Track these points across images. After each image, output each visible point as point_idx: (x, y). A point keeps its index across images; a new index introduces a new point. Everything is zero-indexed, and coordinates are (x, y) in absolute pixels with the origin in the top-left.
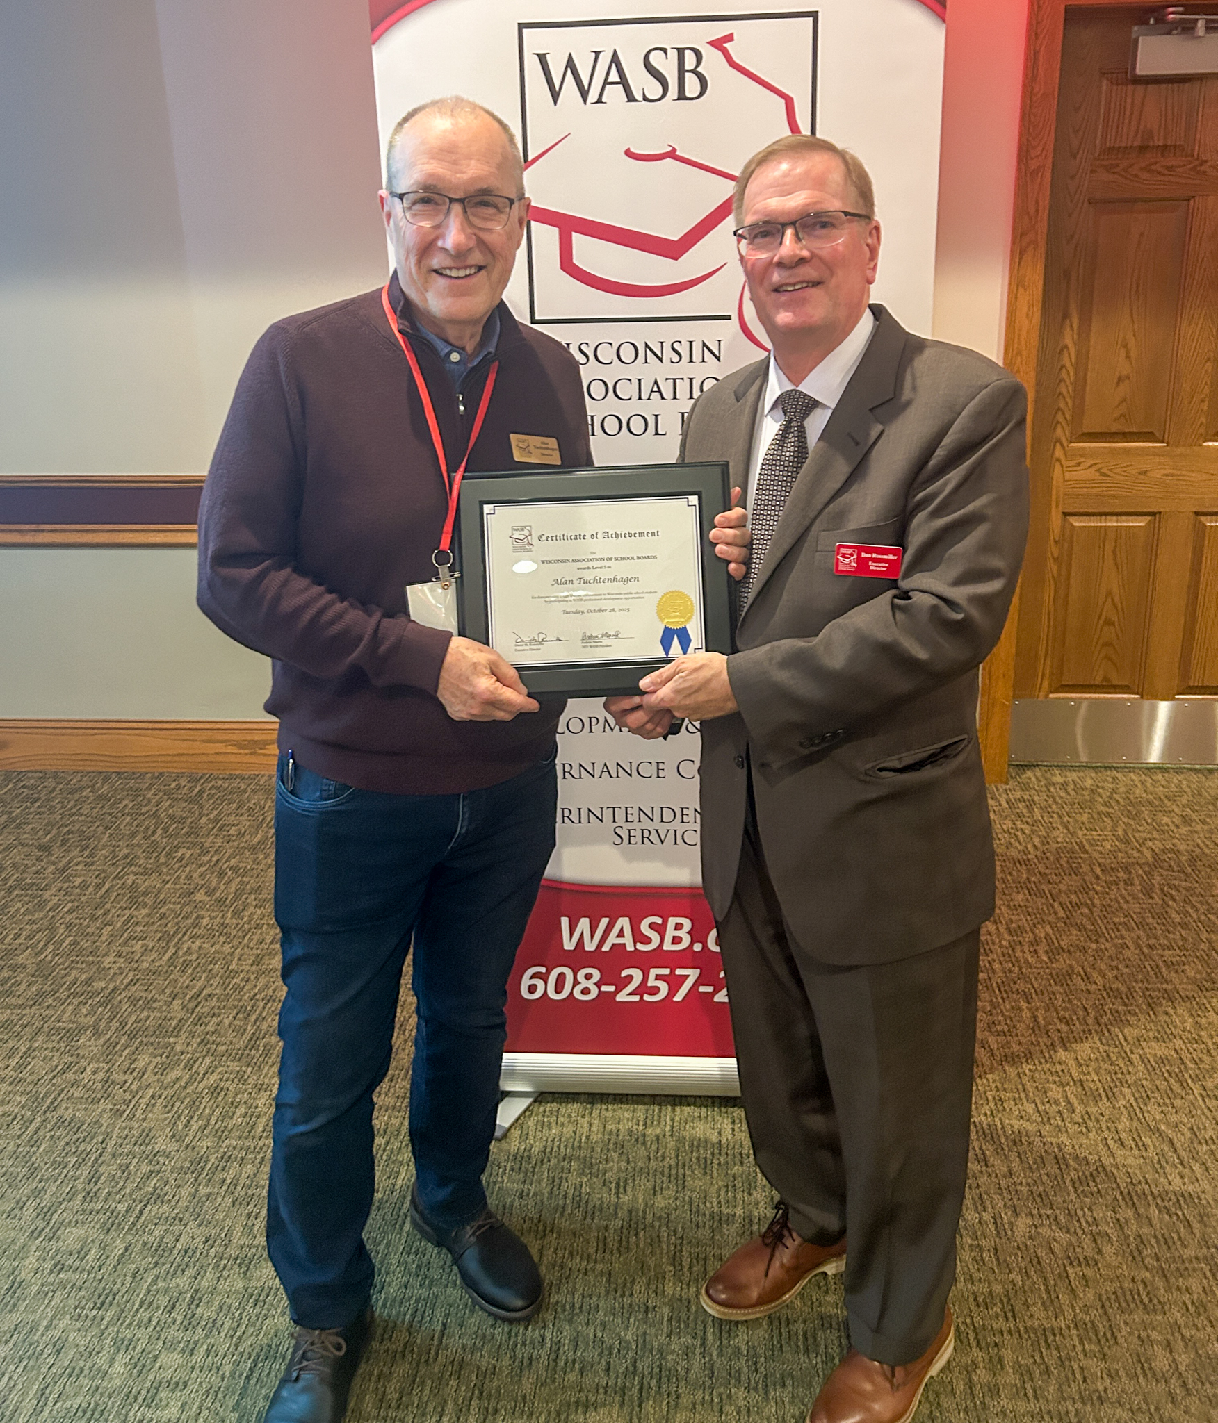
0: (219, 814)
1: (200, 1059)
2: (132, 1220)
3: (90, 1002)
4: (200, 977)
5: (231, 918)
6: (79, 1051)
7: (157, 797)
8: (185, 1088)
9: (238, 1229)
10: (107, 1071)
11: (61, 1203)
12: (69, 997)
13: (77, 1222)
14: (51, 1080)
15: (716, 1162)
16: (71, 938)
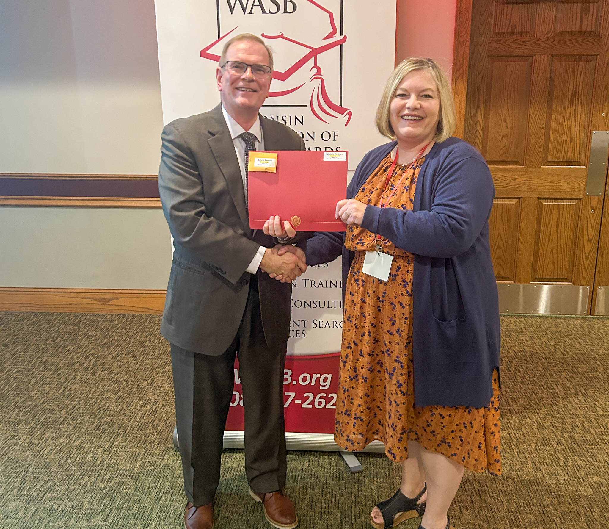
0: (88, 331)
1: (73, 434)
2: (39, 498)
3: (24, 410)
4: (75, 401)
5: (91, 376)
6: (18, 431)
7: (59, 324)
8: (66, 446)
9: (86, 503)
10: (31, 439)
11: (8, 492)
12: (14, 408)
13: (15, 500)
14: (5, 442)
15: (300, 477)
16: (16, 384)
